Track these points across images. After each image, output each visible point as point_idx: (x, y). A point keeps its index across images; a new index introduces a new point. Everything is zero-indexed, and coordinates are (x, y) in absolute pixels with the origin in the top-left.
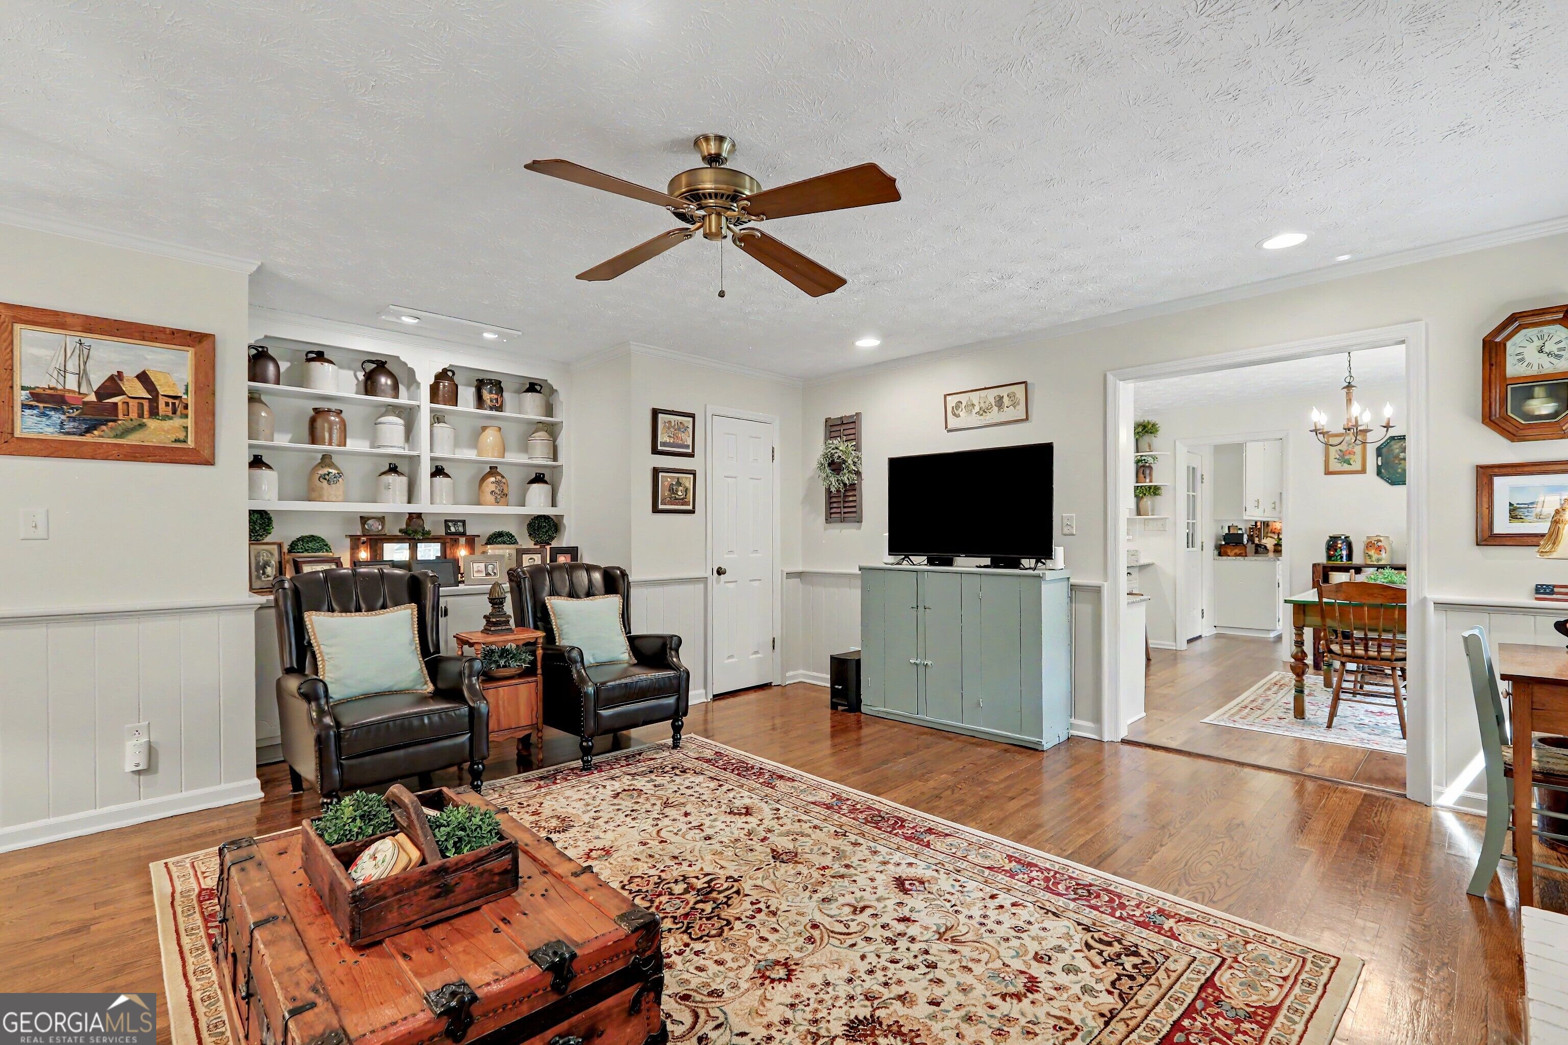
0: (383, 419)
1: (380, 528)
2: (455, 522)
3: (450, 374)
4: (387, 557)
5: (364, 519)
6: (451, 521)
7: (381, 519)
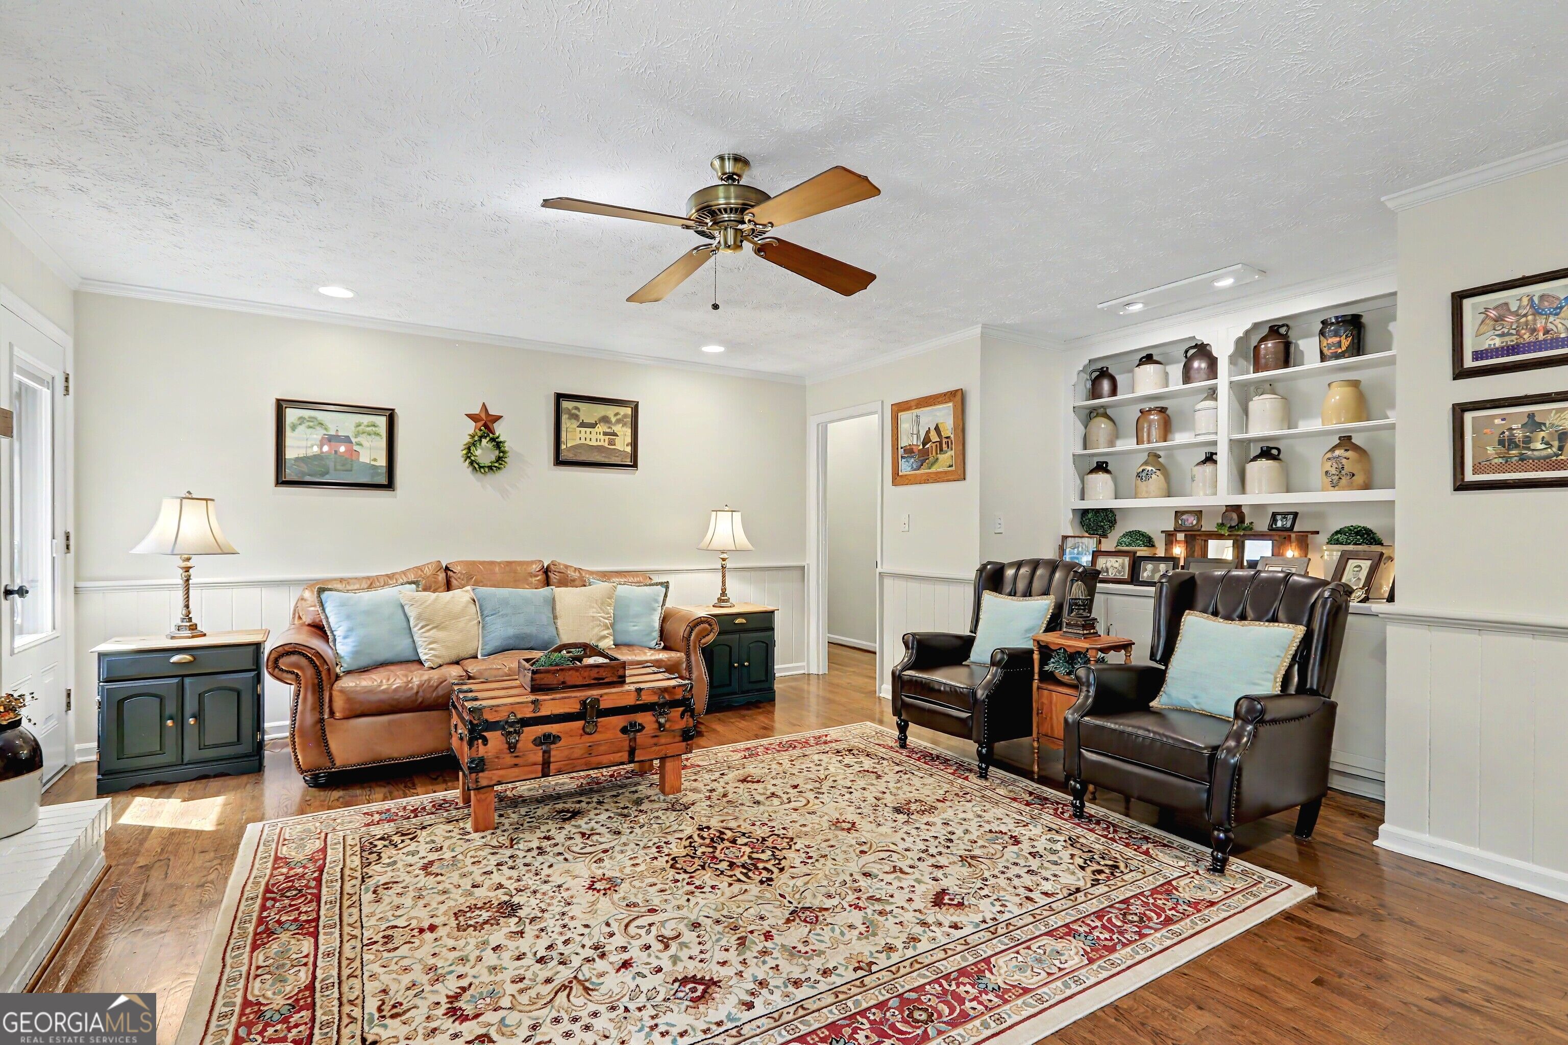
0: (1199, 406)
1: (1195, 522)
2: (1285, 515)
3: (1283, 331)
4: (1211, 555)
5: (1178, 514)
6: (1279, 514)
7: (1198, 513)
